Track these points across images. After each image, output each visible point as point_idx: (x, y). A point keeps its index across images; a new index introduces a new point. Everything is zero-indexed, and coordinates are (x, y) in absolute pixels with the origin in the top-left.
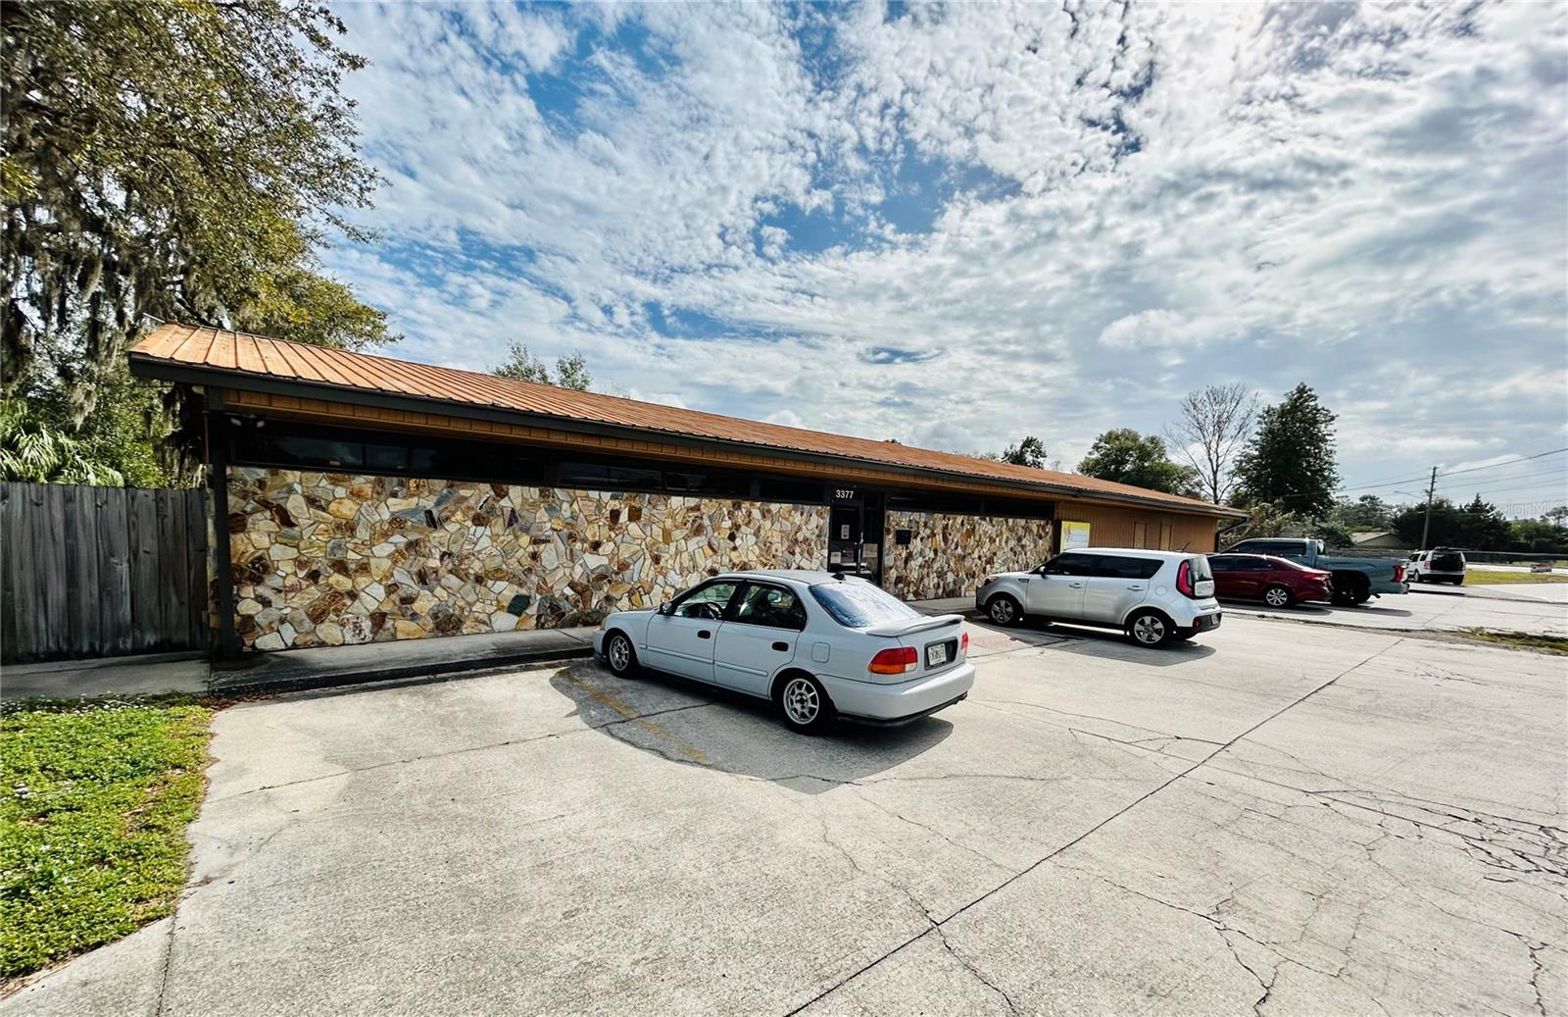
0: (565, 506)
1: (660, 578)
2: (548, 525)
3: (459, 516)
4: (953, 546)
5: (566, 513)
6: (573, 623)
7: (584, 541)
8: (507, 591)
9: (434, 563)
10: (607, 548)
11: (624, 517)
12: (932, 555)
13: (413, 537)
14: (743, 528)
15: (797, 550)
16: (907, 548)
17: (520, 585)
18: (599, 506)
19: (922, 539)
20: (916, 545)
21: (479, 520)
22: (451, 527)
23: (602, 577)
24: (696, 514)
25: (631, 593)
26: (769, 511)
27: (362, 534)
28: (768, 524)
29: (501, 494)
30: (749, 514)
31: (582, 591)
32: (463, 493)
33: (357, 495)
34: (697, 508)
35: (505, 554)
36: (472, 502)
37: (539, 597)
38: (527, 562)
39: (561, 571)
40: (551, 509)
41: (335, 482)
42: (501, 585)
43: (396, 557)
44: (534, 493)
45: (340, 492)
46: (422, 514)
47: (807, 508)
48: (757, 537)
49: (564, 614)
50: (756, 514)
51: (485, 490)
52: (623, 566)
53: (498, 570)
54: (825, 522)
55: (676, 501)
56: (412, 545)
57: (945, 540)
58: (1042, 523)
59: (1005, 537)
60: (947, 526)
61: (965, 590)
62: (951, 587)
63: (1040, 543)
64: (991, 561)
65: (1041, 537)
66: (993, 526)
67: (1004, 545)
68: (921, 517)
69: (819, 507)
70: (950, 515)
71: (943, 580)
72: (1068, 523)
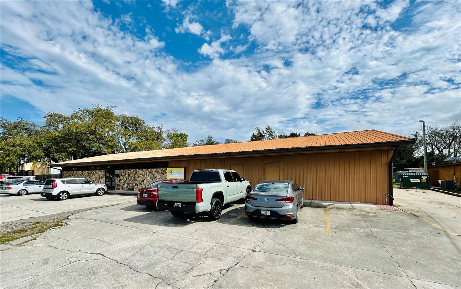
4: (131, 177)
5: (78, 174)
15: (100, 178)
19: (123, 176)
20: (121, 177)
24: (88, 173)
26: (96, 172)
28: (96, 174)
29: (74, 172)
33: (67, 173)
47: (101, 171)
50: (94, 172)
54: (104, 173)
55: (86, 171)
57: (129, 176)
58: (163, 169)
59: (148, 174)
60: (129, 172)
61: (135, 189)
62: (131, 188)
63: (163, 176)
64: (143, 181)
65: (163, 174)
66: (143, 171)
67: (148, 177)
68: (122, 171)
69: (103, 171)
70: (130, 170)
71: (129, 186)
72: (171, 168)
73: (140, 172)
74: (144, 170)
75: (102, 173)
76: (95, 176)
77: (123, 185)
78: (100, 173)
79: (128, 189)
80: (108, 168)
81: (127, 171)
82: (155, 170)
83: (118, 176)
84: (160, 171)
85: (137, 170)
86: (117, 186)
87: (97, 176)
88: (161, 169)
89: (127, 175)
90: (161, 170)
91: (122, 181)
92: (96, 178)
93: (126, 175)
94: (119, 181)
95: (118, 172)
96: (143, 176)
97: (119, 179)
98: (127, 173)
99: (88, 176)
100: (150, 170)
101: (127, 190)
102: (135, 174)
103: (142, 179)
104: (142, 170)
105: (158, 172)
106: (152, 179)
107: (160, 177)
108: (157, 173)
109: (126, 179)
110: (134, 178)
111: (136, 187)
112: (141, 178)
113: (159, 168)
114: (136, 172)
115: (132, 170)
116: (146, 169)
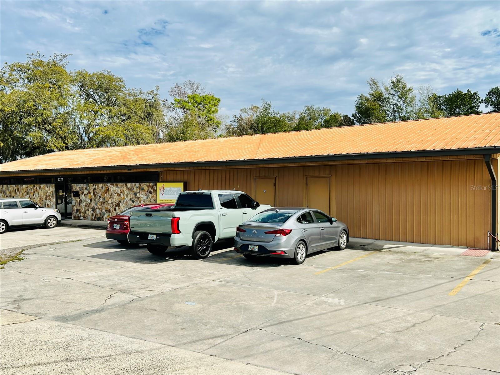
0: (9, 188)
4: (98, 198)
5: (10, 190)
11: (17, 191)
12: (89, 201)
14: (35, 192)
16: (80, 198)
18: (14, 189)
19: (85, 195)
20: (83, 197)
24: (27, 189)
26: (41, 187)
28: (40, 190)
29: (3, 187)
34: (27, 187)
40: (8, 190)
44: (6, 186)
47: (49, 185)
50: (38, 188)
54: (54, 189)
55: (24, 186)
57: (95, 195)
58: (151, 184)
59: (126, 193)
60: (95, 188)
61: (106, 218)
62: (99, 216)
63: (151, 195)
64: (118, 205)
65: (151, 193)
66: (119, 188)
67: (126, 197)
68: (84, 186)
69: (52, 185)
70: (96, 184)
71: (95, 212)
72: (162, 184)
73: (113, 188)
74: (119, 185)
75: (50, 189)
76: (38, 194)
77: (86, 211)
78: (47, 189)
79: (93, 217)
80: (60, 180)
81: (91, 187)
82: (137, 185)
83: (77, 194)
84: (146, 188)
85: (109, 184)
86: (76, 212)
87: (42, 195)
88: (147, 184)
89: (92, 194)
90: (148, 186)
91: (83, 204)
92: (41, 197)
93: (90, 193)
94: (79, 204)
95: (76, 187)
96: (119, 195)
97: (78, 201)
98: (91, 191)
99: (28, 194)
100: (129, 185)
101: (92, 220)
102: (106, 192)
103: (117, 202)
104: (117, 185)
105: (143, 189)
106: (133, 202)
107: (145, 197)
108: (141, 191)
109: (91, 200)
110: (104, 199)
111: (106, 215)
112: (115, 199)
113: (144, 183)
114: (107, 188)
115: (100, 184)
116: (123, 184)
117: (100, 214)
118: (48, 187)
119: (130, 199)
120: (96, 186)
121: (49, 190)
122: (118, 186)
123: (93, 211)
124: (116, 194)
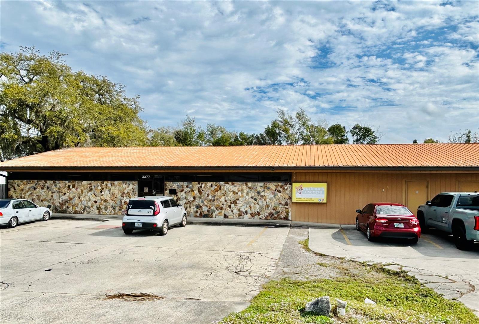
0: (58, 184)
1: (80, 203)
2: (55, 189)
3: (39, 188)
4: (206, 195)
5: (58, 186)
6: (59, 212)
7: (62, 193)
8: (47, 204)
9: (34, 197)
10: (67, 194)
11: (71, 187)
12: (192, 199)
13: (32, 192)
14: (105, 189)
15: (124, 196)
16: (177, 196)
17: (49, 202)
18: (65, 185)
19: (185, 193)
20: (182, 194)
21: (42, 188)
22: (37, 190)
23: (66, 202)
24: (90, 185)
25: (73, 206)
26: (114, 184)
27: (24, 191)
28: (113, 187)
29: (46, 183)
30: (107, 185)
31: (61, 205)
32: (39, 183)
33: (24, 184)
34: (90, 184)
35: (47, 196)
36: (41, 184)
37: (52, 205)
38: (51, 197)
39: (58, 200)
40: (56, 186)
41: (21, 182)
42: (46, 202)
43: (29, 196)
44: (52, 182)
45: (22, 183)
46: (33, 187)
47: (128, 182)
48: (110, 192)
49: (57, 210)
50: (109, 185)
51: (43, 181)
52: (71, 199)
53: (45, 199)
54: (136, 186)
55: (85, 182)
56: (31, 193)
57: (200, 192)
58: (280, 184)
59: (245, 191)
60: (201, 187)
61: (216, 215)
62: (206, 213)
63: (279, 194)
64: (235, 202)
65: (279, 191)
67: (245, 195)
68: (185, 184)
69: (133, 182)
70: (203, 183)
71: (200, 210)
72: (300, 184)
73: (228, 187)
75: (130, 186)
78: (124, 186)
79: (198, 214)
80: (145, 177)
81: (196, 185)
82: (262, 184)
83: (173, 192)
84: (274, 188)
85: (221, 183)
87: (116, 192)
88: (276, 184)
89: (196, 192)
90: (276, 186)
91: (182, 202)
93: (193, 191)
95: (172, 185)
96: (234, 193)
97: (175, 198)
98: (196, 188)
99: (91, 190)
100: (250, 184)
101: (196, 216)
102: (217, 190)
103: (233, 200)
104: (233, 184)
105: (268, 188)
106: (256, 200)
107: (272, 196)
108: (266, 190)
109: (194, 198)
110: (214, 197)
111: (217, 212)
112: (231, 197)
113: (270, 182)
114: (218, 186)
115: (208, 183)
116: (242, 183)
117: (208, 211)
118: (126, 184)
119: (252, 198)
120: (202, 184)
121: (128, 187)
122: (235, 185)
123: (197, 208)
124: (232, 193)
